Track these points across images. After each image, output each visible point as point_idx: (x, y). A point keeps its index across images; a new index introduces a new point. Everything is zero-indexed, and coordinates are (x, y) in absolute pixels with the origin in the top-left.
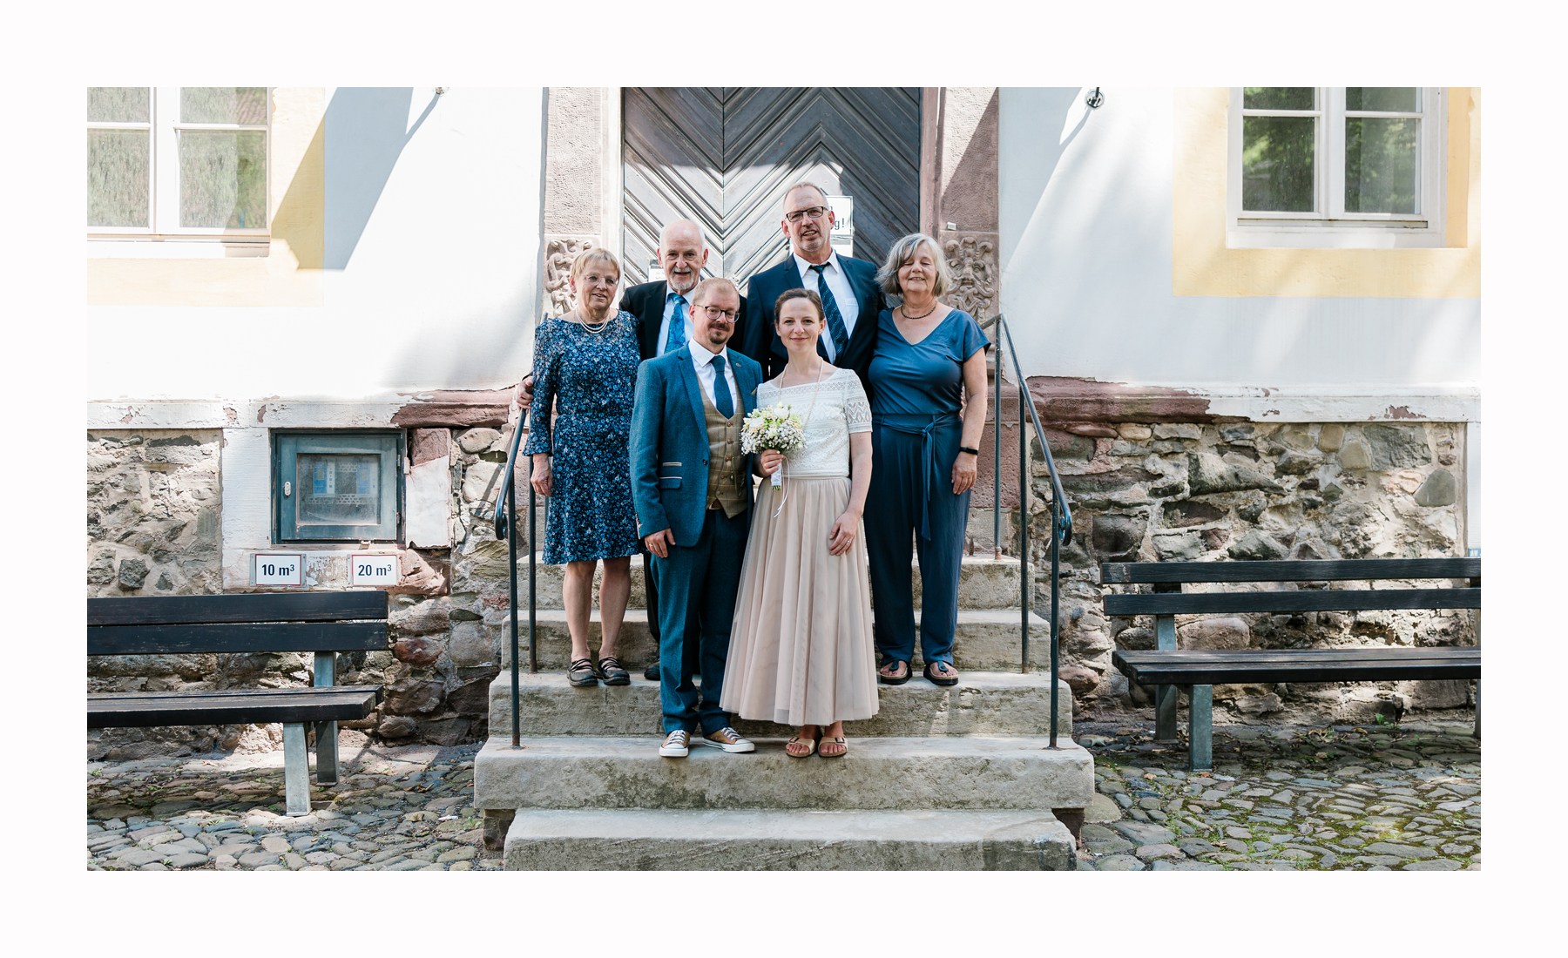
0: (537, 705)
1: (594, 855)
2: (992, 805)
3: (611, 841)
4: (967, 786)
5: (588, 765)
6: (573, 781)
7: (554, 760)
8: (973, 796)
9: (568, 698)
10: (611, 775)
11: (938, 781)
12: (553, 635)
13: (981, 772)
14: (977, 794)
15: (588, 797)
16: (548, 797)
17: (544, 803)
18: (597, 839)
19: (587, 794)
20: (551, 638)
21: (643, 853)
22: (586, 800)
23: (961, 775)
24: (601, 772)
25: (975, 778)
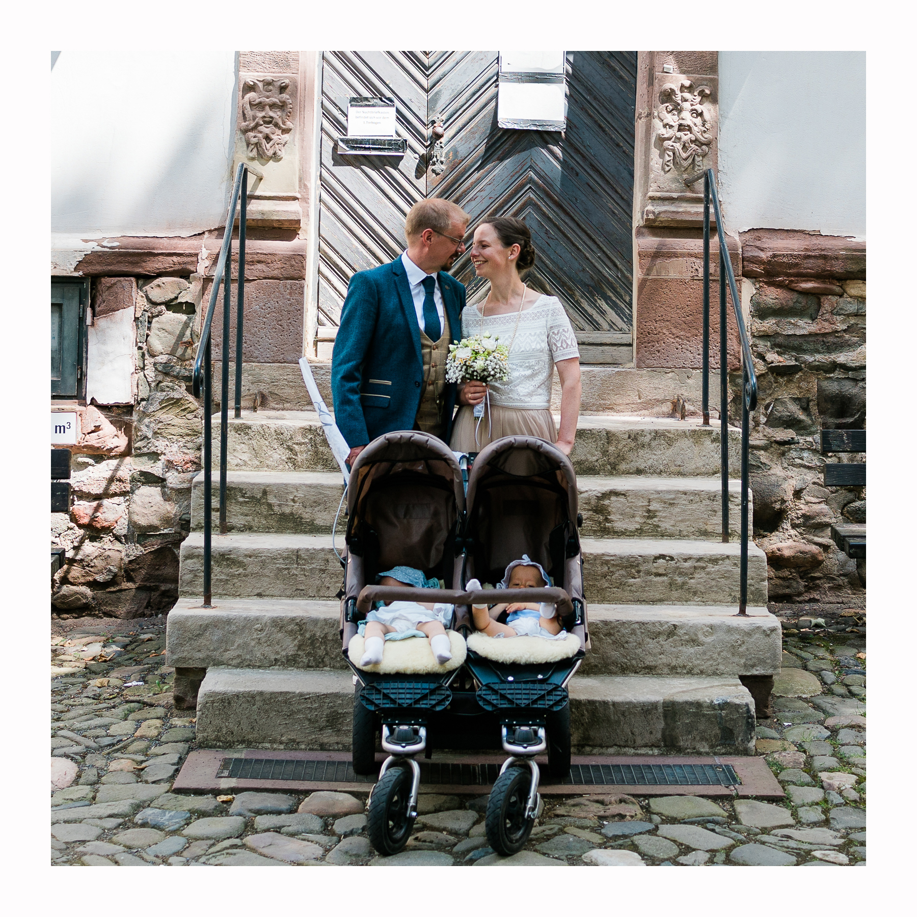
0: (228, 566)
1: (285, 709)
2: (679, 670)
3: (301, 695)
4: (655, 651)
5: (278, 624)
6: (263, 640)
7: (245, 618)
8: (660, 662)
9: (260, 559)
10: (301, 635)
11: (626, 645)
12: (243, 497)
13: (668, 637)
14: (664, 659)
15: (278, 657)
16: (239, 656)
17: (234, 662)
18: (287, 693)
19: (277, 653)
20: (241, 499)
21: (332, 707)
22: (276, 660)
23: (648, 640)
24: (292, 631)
25: (662, 643)
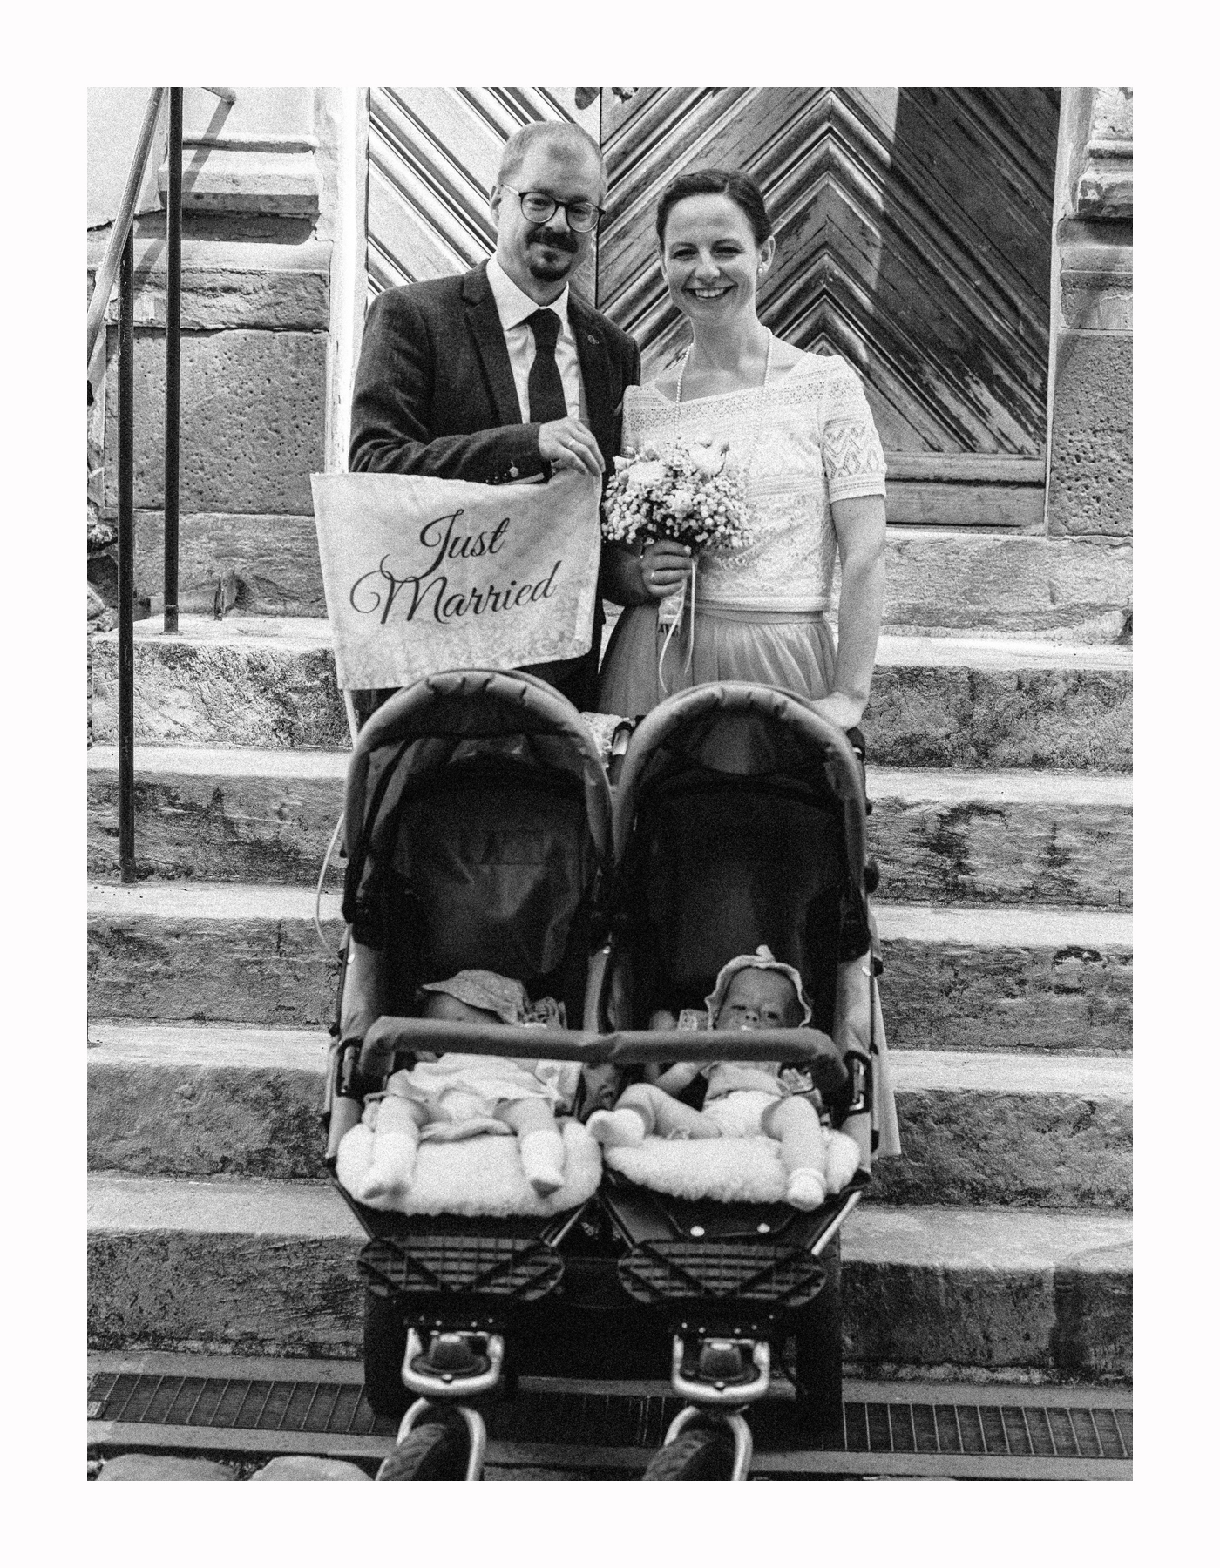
0: (130, 954)
1: (231, 1270)
2: (1098, 1200)
3: (266, 1240)
4: (1046, 1158)
5: (228, 1084)
6: (197, 1117)
7: (158, 1069)
8: (1057, 1180)
9: (198, 941)
10: (278, 1108)
11: (983, 1144)
12: (172, 805)
13: (1077, 1128)
14: (1066, 1175)
15: (229, 1154)
16: (144, 1150)
17: (137, 1163)
18: (234, 1236)
19: (227, 1146)
20: (168, 810)
21: (333, 1268)
22: (224, 1160)
23: (1034, 1134)
24: (257, 1099)
25: (1063, 1140)
